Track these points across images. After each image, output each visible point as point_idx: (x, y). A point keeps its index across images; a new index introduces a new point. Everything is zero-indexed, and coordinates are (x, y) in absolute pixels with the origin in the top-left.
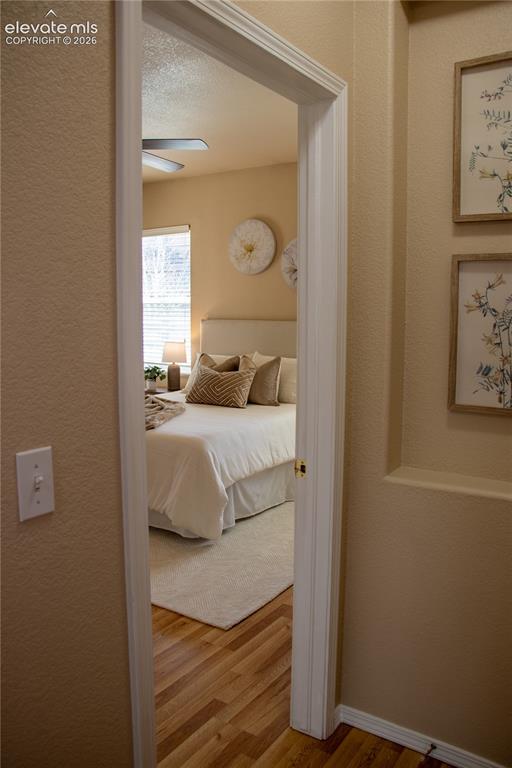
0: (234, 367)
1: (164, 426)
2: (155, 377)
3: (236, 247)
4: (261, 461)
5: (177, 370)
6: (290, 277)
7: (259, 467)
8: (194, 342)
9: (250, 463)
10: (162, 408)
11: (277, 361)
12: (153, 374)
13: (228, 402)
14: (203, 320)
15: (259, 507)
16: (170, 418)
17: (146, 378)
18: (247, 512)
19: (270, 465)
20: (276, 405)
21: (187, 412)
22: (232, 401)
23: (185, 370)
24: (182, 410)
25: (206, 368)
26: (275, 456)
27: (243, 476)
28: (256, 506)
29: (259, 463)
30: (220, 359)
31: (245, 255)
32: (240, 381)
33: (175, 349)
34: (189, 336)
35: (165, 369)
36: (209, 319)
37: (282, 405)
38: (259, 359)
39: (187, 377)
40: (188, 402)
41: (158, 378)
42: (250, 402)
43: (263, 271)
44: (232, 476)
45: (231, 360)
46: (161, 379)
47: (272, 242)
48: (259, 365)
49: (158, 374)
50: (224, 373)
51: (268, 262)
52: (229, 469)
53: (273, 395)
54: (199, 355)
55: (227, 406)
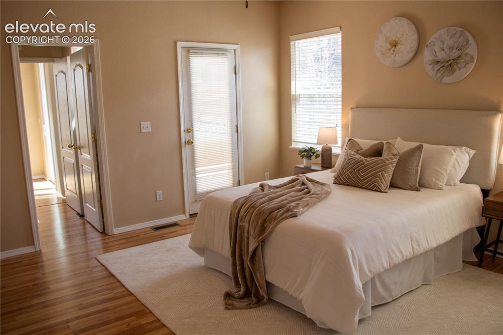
0: (377, 152)
1: (306, 213)
2: (311, 156)
3: (381, 43)
4: (401, 253)
5: (330, 150)
6: (433, 68)
7: (398, 258)
8: (345, 127)
9: (390, 256)
10: (309, 192)
11: (420, 148)
12: (309, 153)
13: (371, 186)
14: (352, 108)
15: (396, 293)
16: (315, 204)
17: (303, 157)
18: (385, 299)
19: (409, 256)
20: (418, 190)
21: (332, 196)
22: (375, 186)
23: (337, 150)
24: (328, 193)
25: (353, 153)
26: (415, 247)
27: (382, 270)
28: (393, 294)
29: (399, 255)
30: (366, 143)
31: (390, 49)
32: (384, 166)
33: (328, 133)
34: (341, 121)
35: (319, 148)
36: (357, 107)
37: (423, 191)
38: (402, 146)
39: (337, 156)
40: (335, 183)
41: (313, 157)
42: (393, 186)
43: (406, 64)
44: (370, 271)
45: (375, 145)
46: (316, 157)
47: (416, 36)
48: (402, 151)
49: (313, 153)
50: (368, 159)
51: (411, 55)
52: (368, 264)
53: (414, 180)
54: (347, 139)
55: (371, 190)
